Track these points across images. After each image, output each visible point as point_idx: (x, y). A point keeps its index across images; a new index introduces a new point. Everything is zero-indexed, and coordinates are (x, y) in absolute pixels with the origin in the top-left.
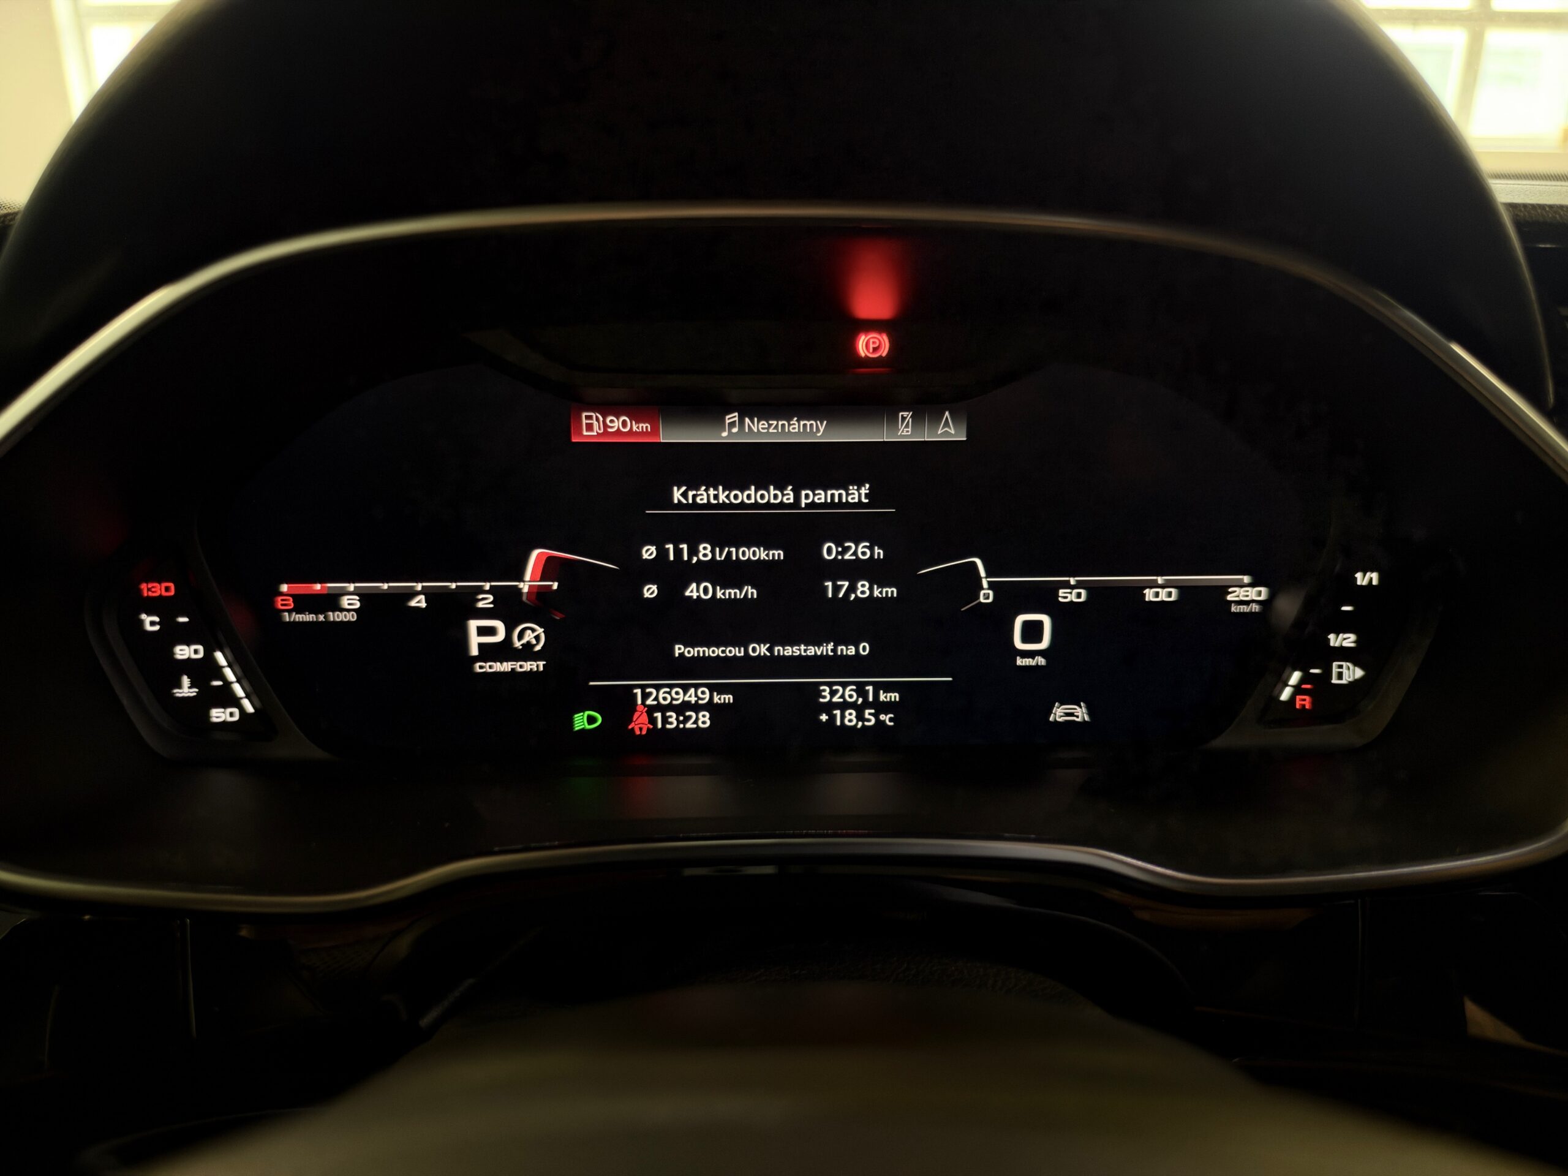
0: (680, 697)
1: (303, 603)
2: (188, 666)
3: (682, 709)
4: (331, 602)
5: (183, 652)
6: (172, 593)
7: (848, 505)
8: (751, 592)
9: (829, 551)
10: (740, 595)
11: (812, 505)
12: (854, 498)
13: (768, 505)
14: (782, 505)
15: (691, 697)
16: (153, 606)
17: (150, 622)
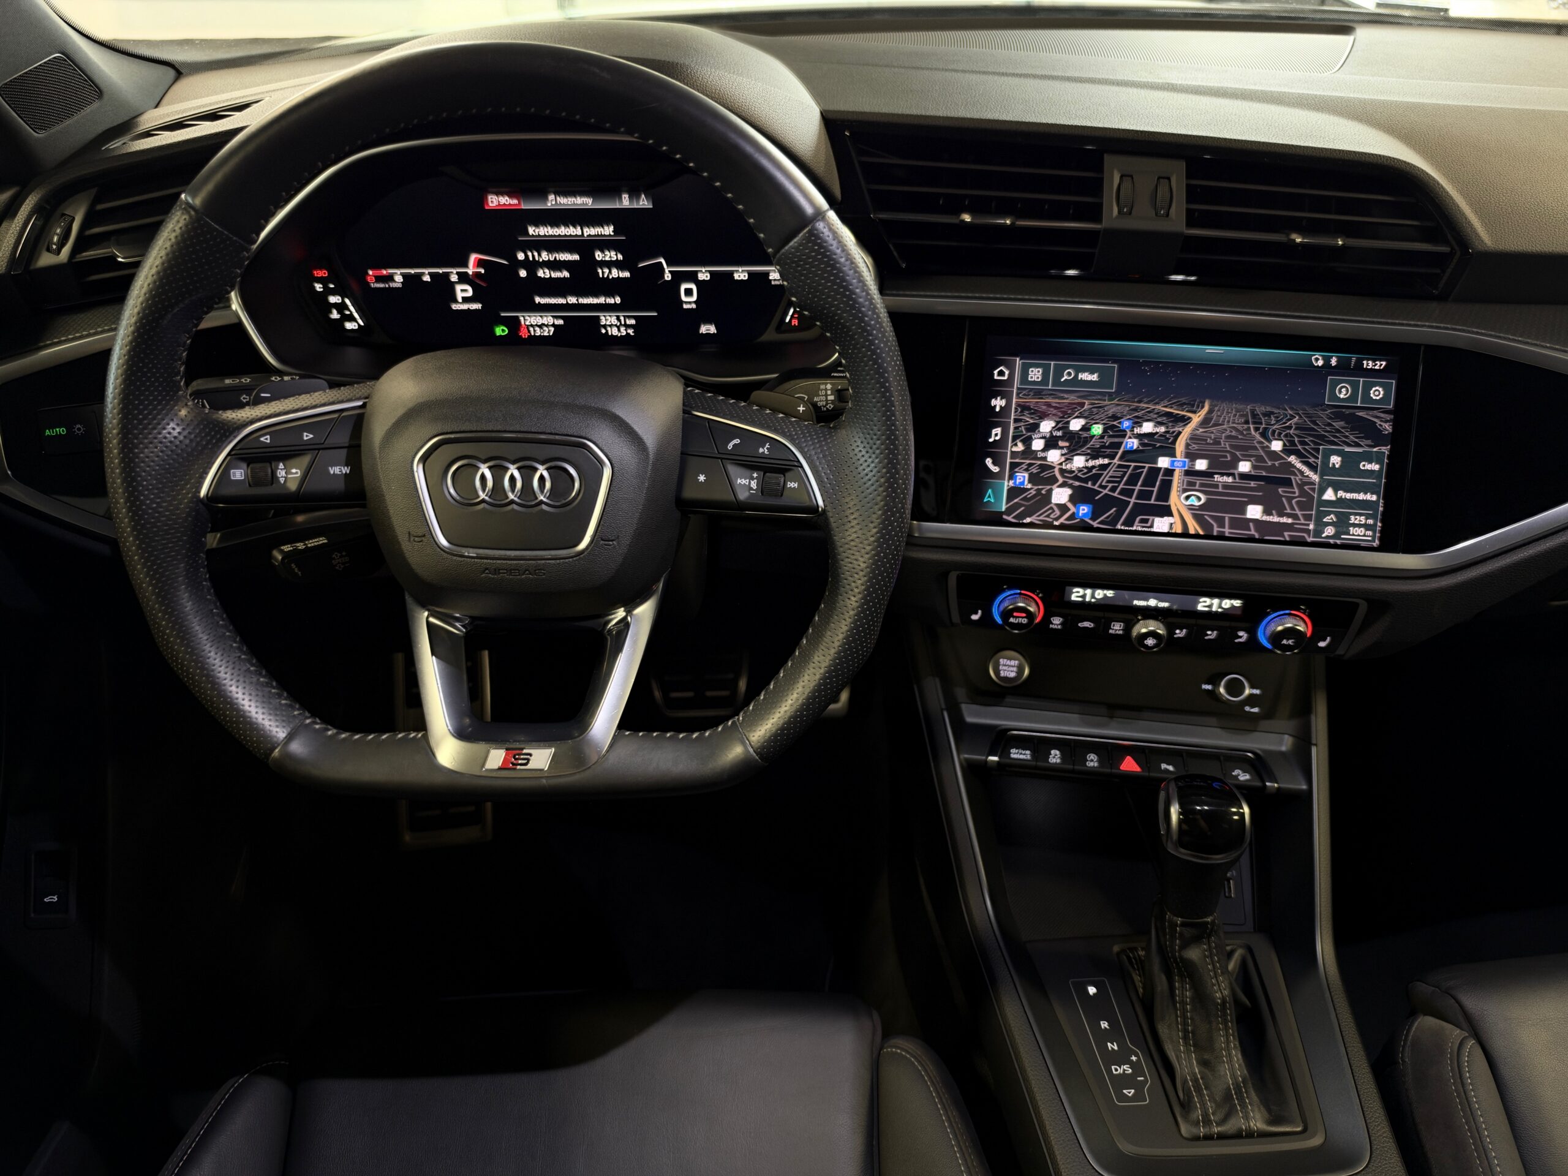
0: (540, 321)
1: (379, 279)
2: (335, 305)
3: (541, 326)
4: (390, 278)
5: (334, 299)
6: (327, 275)
7: (605, 235)
8: (566, 274)
9: (599, 256)
10: (562, 276)
11: (589, 236)
12: (607, 233)
13: (571, 236)
14: (576, 236)
15: (545, 321)
16: (320, 280)
17: (319, 287)
